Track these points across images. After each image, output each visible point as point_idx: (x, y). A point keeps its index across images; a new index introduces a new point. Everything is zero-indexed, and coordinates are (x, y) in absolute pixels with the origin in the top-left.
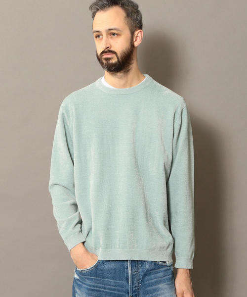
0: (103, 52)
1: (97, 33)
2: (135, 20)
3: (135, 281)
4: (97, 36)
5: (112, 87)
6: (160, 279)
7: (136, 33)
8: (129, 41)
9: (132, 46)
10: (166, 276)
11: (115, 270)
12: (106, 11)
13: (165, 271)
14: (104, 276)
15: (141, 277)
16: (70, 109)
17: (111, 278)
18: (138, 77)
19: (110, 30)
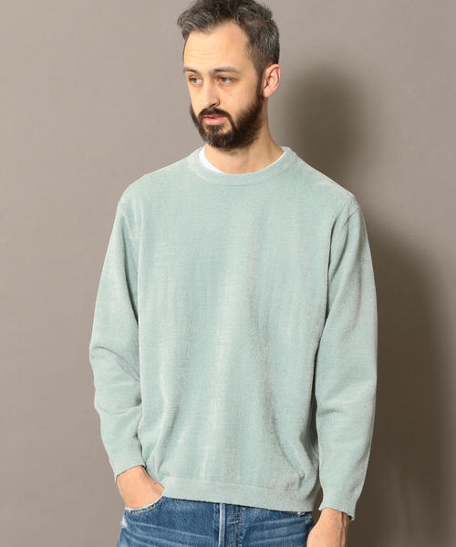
0: (204, 112)
1: (193, 73)
2: (265, 47)
3: (232, 537)
4: (193, 79)
5: (217, 171)
6: (279, 539)
7: (268, 71)
8: (254, 90)
9: (260, 97)
10: (292, 534)
11: (194, 514)
12: (209, 33)
13: (291, 524)
14: (172, 525)
15: (244, 532)
16: (134, 209)
17: (186, 529)
18: (270, 152)
19: (218, 71)
